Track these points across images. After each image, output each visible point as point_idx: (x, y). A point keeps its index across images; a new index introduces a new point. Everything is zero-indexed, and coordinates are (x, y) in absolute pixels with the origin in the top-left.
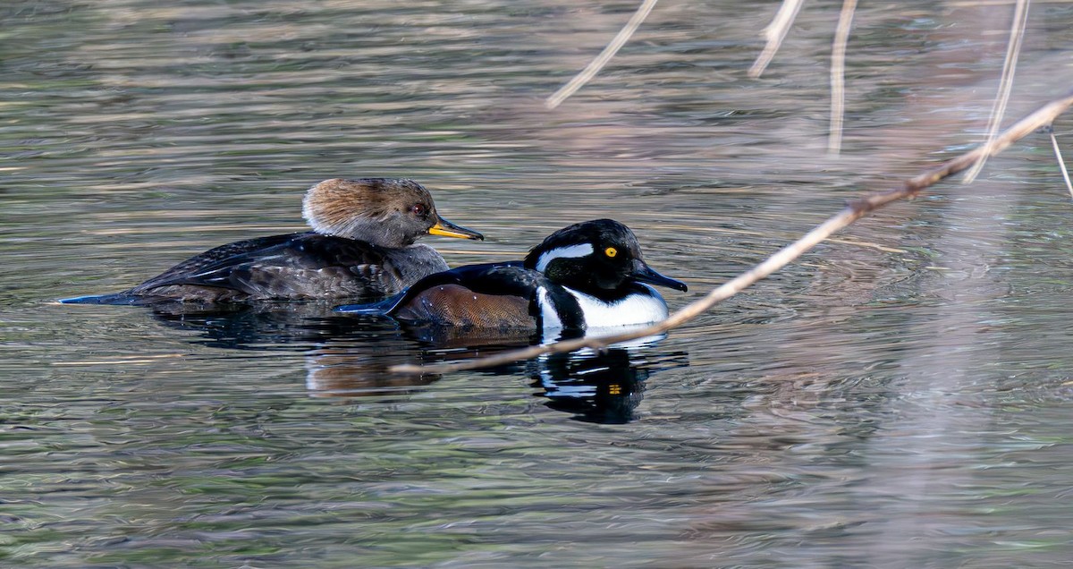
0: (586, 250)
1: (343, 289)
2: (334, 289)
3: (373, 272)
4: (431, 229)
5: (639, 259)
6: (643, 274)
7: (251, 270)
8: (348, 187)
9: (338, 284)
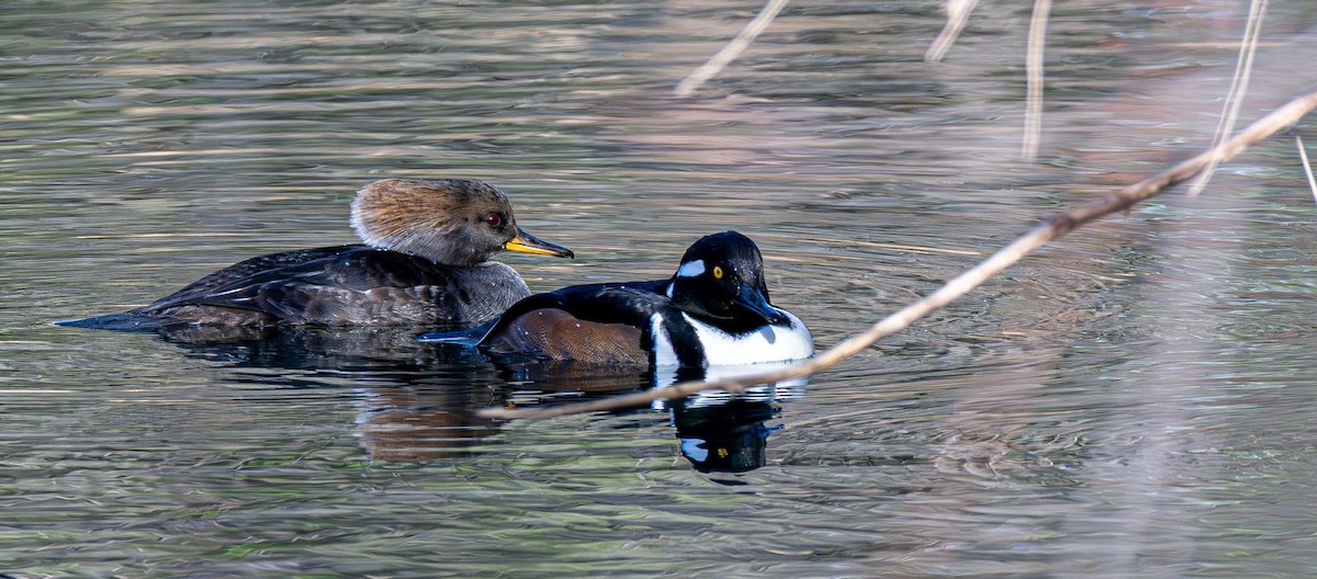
0: (697, 269)
1: (396, 315)
2: (384, 314)
3: (434, 294)
4: (508, 244)
7: (283, 289)
8: (407, 190)
9: (390, 309)
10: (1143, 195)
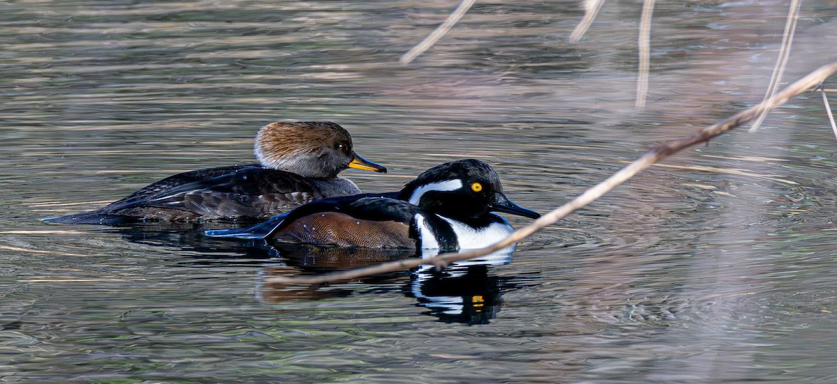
0: (456, 184)
2: (272, 211)
4: (351, 164)
5: (500, 193)
6: (504, 205)
9: (276, 208)
10: (718, 132)
